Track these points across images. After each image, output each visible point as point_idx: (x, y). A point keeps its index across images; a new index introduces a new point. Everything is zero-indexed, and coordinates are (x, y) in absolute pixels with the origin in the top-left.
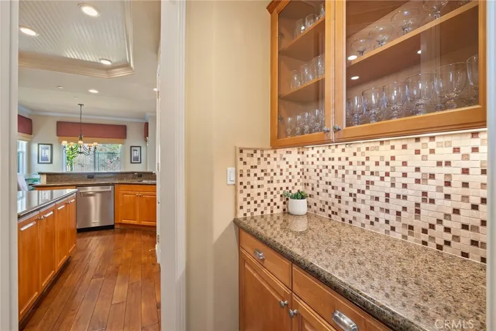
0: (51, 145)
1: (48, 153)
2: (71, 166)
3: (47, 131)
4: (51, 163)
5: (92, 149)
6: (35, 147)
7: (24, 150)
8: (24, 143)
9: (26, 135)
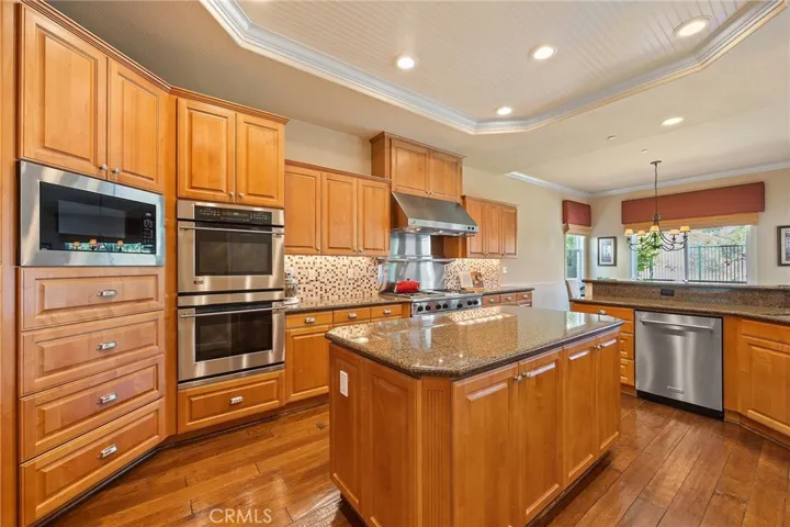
0: (615, 238)
1: (610, 250)
2: (651, 269)
3: (610, 216)
4: (615, 264)
5: (680, 239)
6: (594, 241)
7: (582, 247)
8: (582, 238)
9: (581, 227)
